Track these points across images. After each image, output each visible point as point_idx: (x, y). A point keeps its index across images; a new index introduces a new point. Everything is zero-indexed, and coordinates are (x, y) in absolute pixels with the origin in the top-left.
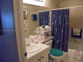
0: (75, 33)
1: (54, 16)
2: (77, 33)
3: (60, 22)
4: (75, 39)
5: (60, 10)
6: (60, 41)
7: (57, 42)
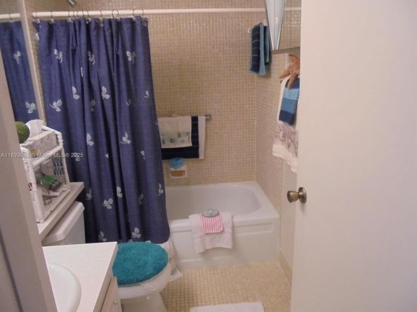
0: (172, 141)
1: (59, 55)
2: (179, 135)
3: (104, 89)
4: (173, 166)
5: (97, 21)
6: (120, 195)
7: (108, 203)
